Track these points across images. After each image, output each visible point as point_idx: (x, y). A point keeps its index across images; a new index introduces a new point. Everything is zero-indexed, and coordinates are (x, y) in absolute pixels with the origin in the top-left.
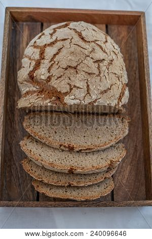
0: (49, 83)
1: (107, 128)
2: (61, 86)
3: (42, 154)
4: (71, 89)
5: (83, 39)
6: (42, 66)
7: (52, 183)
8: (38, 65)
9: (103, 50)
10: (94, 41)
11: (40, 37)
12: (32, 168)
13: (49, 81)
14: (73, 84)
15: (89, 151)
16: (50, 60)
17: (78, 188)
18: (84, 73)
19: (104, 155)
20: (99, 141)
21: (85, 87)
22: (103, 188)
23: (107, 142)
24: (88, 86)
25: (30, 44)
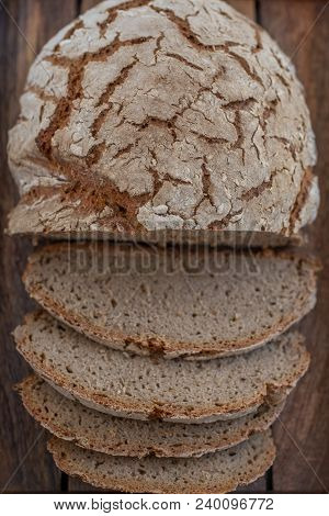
0: (94, 167)
1: (257, 290)
2: (129, 175)
3: (74, 367)
4: (157, 185)
5: (192, 38)
6: (75, 116)
7: (103, 450)
8: (63, 112)
9: (248, 72)
10: (226, 46)
11: (71, 32)
12: (48, 404)
13: (95, 162)
14: (162, 169)
15: (207, 358)
16: (96, 99)
17: (175, 461)
18: (193, 139)
19: (247, 369)
20: (235, 329)
21: (199, 179)
22: (244, 461)
23: (258, 334)
24: (206, 176)
25: (42, 54)
